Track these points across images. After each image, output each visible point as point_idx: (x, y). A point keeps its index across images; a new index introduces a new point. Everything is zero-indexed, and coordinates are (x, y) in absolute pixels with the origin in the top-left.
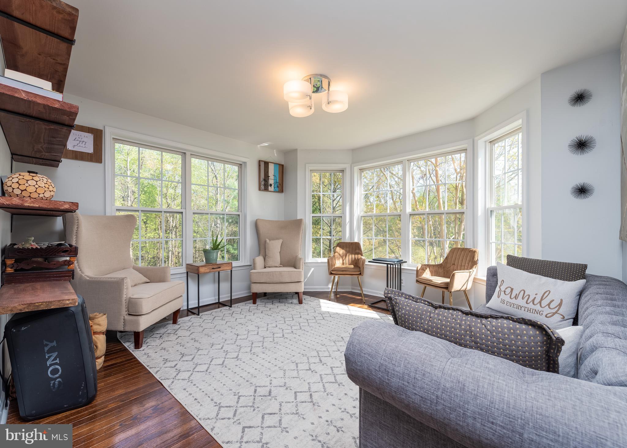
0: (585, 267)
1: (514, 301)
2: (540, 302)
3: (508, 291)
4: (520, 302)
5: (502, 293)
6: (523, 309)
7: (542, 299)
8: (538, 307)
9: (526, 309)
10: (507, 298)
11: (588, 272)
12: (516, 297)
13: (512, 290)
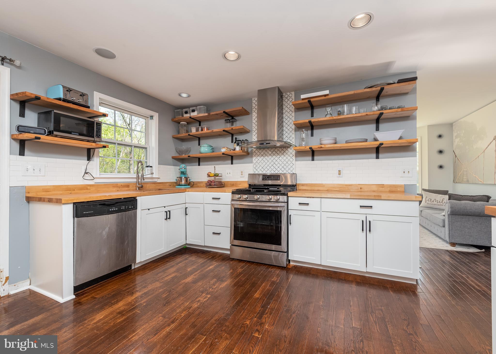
0: (448, 191)
1: (432, 203)
2: (442, 202)
3: (430, 200)
4: (435, 203)
5: (427, 201)
6: (436, 205)
7: (442, 201)
8: (441, 204)
9: (437, 205)
10: (430, 202)
11: (449, 193)
12: (433, 202)
13: (431, 199)
